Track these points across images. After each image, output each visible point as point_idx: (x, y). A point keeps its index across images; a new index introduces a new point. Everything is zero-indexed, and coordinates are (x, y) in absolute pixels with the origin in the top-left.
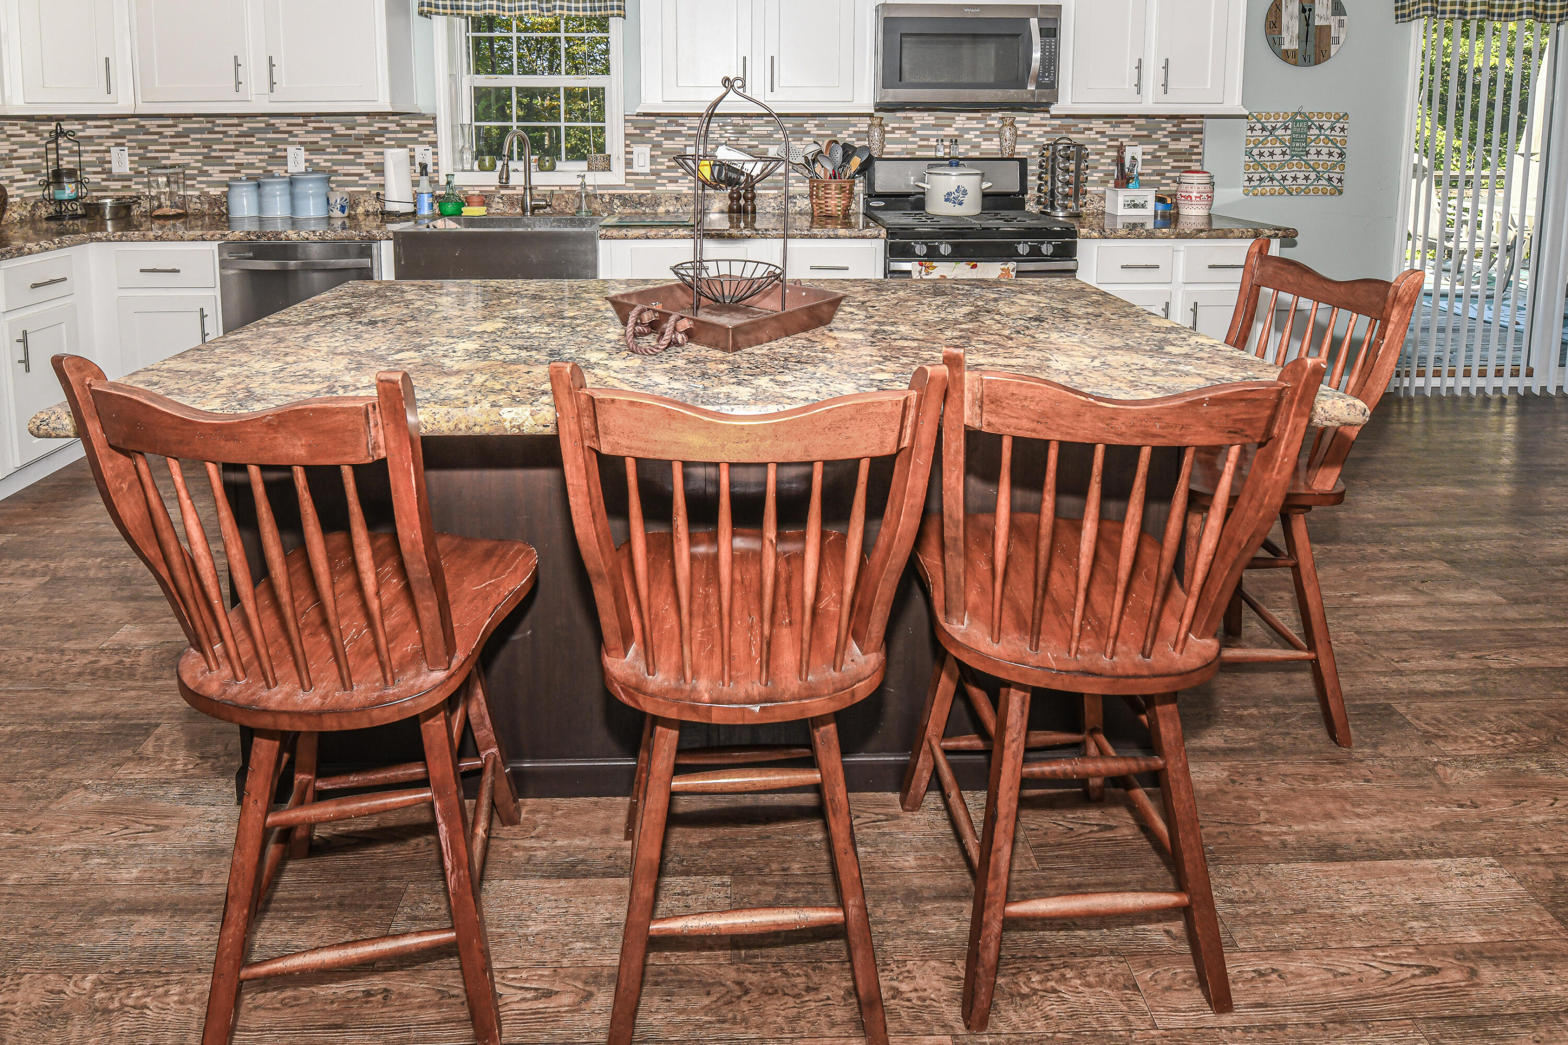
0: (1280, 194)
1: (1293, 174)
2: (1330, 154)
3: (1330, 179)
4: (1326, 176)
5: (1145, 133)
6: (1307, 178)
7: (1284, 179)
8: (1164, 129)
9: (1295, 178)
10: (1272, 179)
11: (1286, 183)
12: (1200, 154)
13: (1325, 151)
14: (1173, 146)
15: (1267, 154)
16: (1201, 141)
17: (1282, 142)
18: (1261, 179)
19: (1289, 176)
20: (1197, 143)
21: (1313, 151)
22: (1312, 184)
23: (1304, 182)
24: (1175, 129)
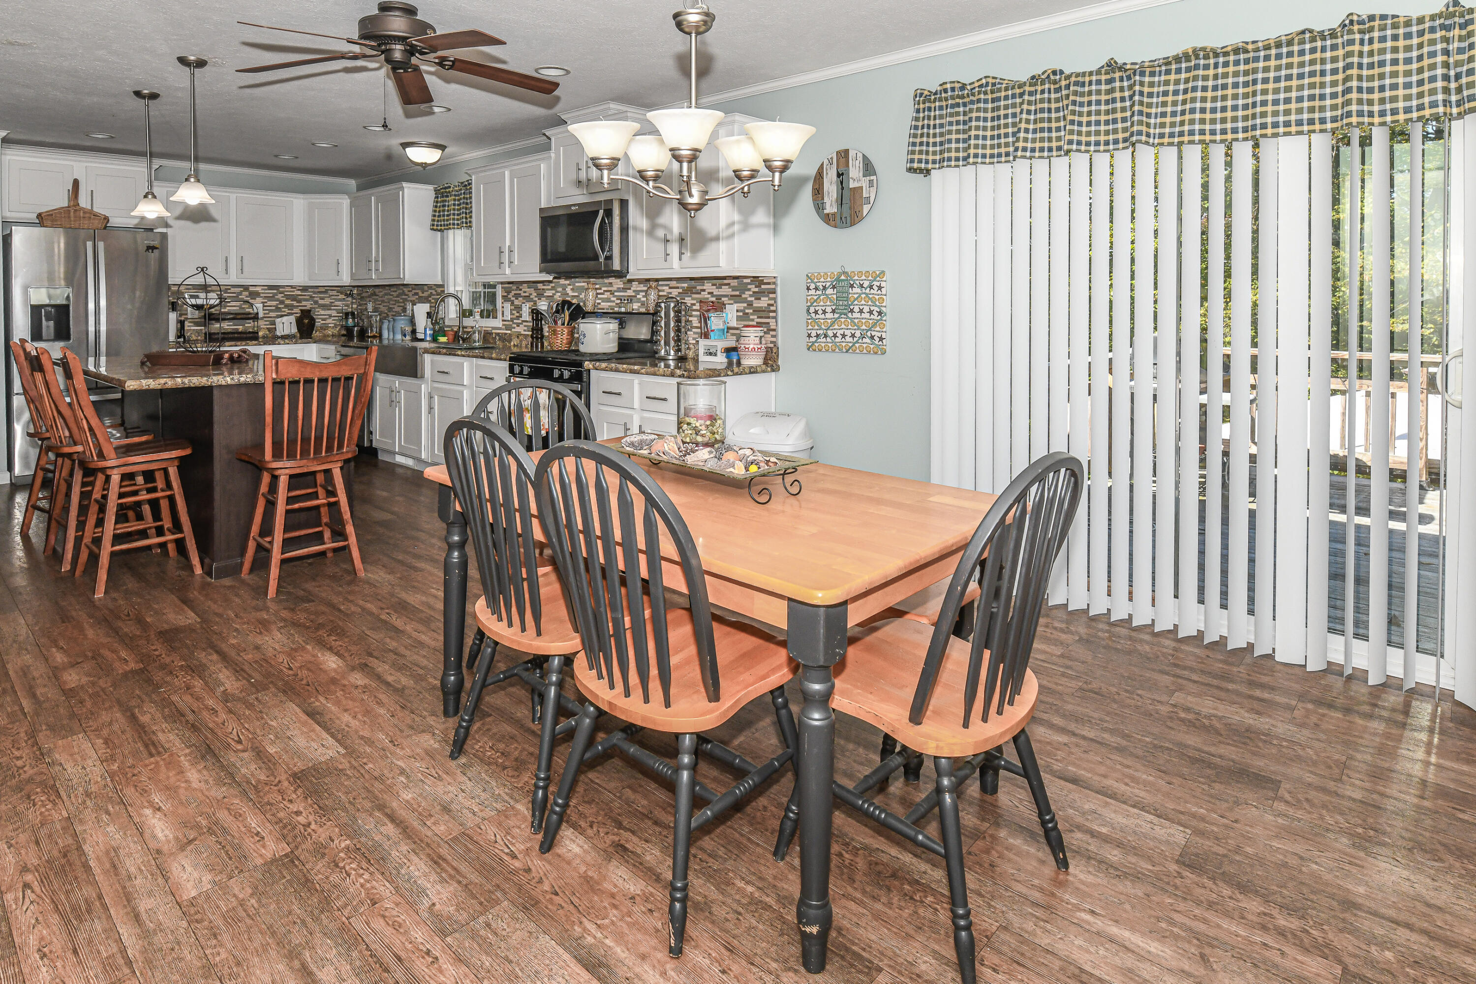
0: (834, 351)
1: (842, 332)
2: (871, 312)
3: (872, 337)
4: (869, 334)
5: (737, 293)
6: (853, 336)
7: (835, 336)
8: (749, 290)
9: (844, 336)
10: (826, 336)
11: (837, 340)
12: (774, 311)
13: (866, 309)
14: (756, 304)
15: (820, 312)
16: (775, 299)
17: (831, 301)
18: (818, 336)
19: (840, 332)
20: (772, 302)
21: (856, 309)
22: (857, 342)
23: (851, 340)
24: (757, 290)
